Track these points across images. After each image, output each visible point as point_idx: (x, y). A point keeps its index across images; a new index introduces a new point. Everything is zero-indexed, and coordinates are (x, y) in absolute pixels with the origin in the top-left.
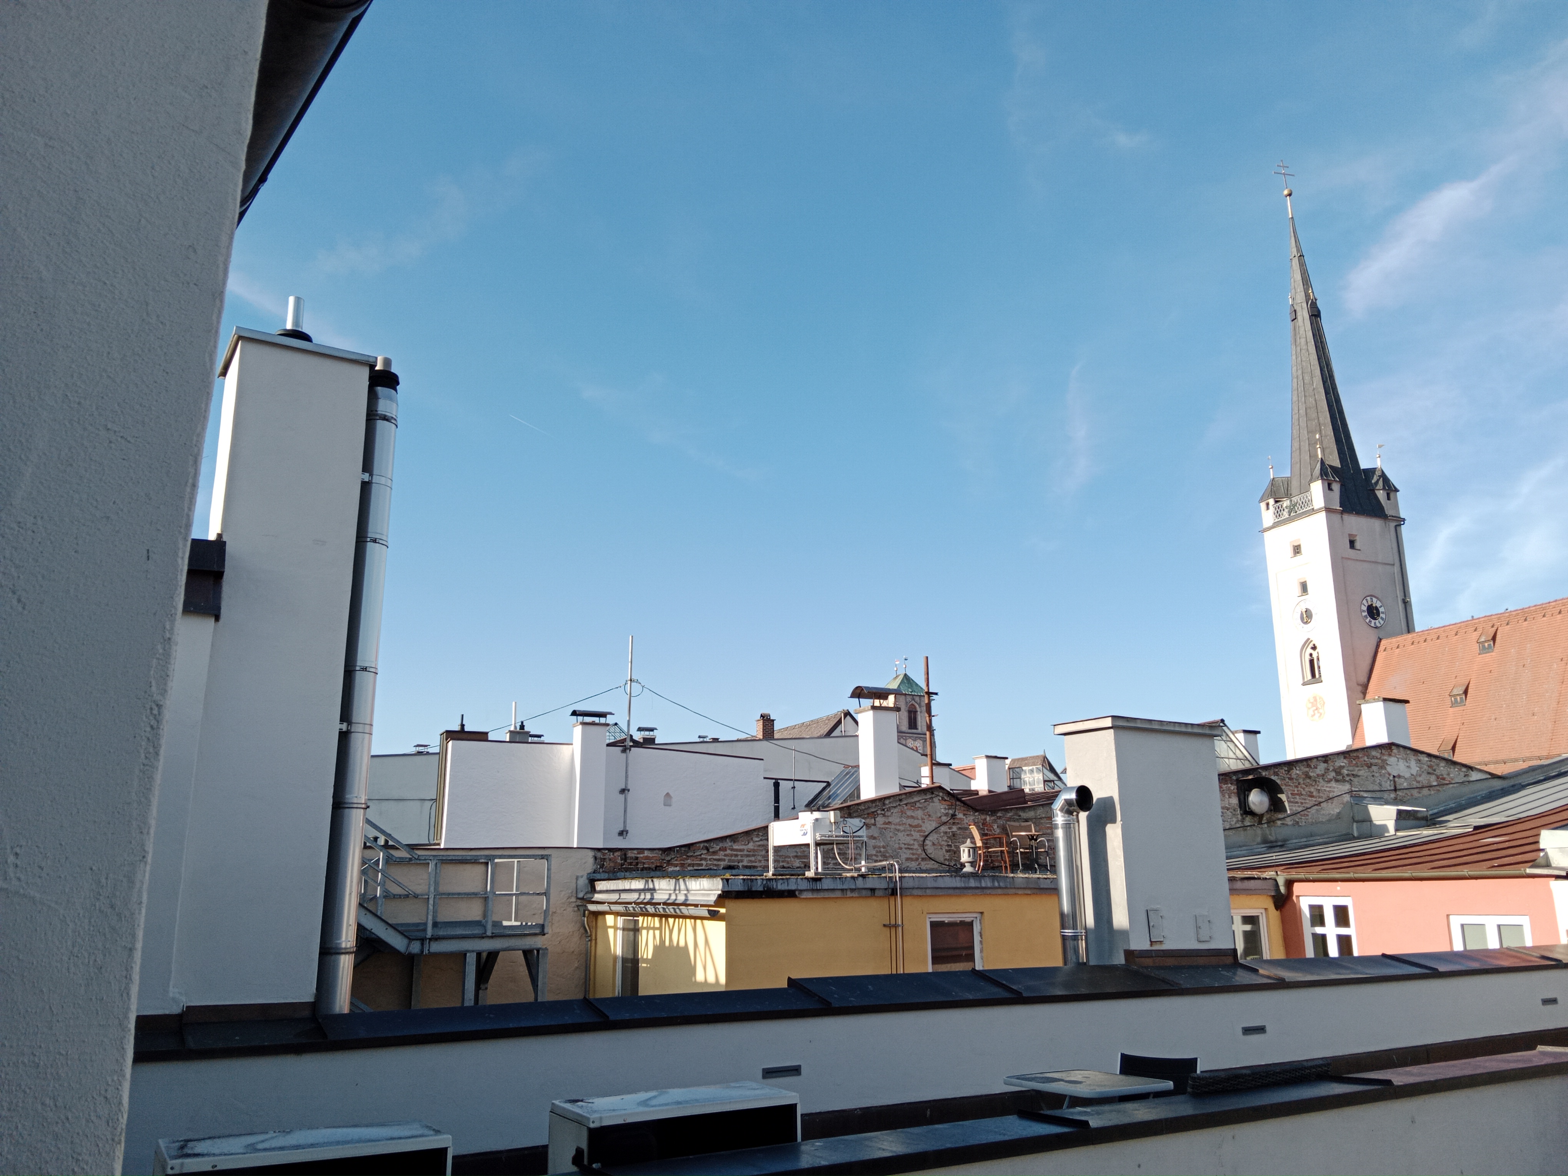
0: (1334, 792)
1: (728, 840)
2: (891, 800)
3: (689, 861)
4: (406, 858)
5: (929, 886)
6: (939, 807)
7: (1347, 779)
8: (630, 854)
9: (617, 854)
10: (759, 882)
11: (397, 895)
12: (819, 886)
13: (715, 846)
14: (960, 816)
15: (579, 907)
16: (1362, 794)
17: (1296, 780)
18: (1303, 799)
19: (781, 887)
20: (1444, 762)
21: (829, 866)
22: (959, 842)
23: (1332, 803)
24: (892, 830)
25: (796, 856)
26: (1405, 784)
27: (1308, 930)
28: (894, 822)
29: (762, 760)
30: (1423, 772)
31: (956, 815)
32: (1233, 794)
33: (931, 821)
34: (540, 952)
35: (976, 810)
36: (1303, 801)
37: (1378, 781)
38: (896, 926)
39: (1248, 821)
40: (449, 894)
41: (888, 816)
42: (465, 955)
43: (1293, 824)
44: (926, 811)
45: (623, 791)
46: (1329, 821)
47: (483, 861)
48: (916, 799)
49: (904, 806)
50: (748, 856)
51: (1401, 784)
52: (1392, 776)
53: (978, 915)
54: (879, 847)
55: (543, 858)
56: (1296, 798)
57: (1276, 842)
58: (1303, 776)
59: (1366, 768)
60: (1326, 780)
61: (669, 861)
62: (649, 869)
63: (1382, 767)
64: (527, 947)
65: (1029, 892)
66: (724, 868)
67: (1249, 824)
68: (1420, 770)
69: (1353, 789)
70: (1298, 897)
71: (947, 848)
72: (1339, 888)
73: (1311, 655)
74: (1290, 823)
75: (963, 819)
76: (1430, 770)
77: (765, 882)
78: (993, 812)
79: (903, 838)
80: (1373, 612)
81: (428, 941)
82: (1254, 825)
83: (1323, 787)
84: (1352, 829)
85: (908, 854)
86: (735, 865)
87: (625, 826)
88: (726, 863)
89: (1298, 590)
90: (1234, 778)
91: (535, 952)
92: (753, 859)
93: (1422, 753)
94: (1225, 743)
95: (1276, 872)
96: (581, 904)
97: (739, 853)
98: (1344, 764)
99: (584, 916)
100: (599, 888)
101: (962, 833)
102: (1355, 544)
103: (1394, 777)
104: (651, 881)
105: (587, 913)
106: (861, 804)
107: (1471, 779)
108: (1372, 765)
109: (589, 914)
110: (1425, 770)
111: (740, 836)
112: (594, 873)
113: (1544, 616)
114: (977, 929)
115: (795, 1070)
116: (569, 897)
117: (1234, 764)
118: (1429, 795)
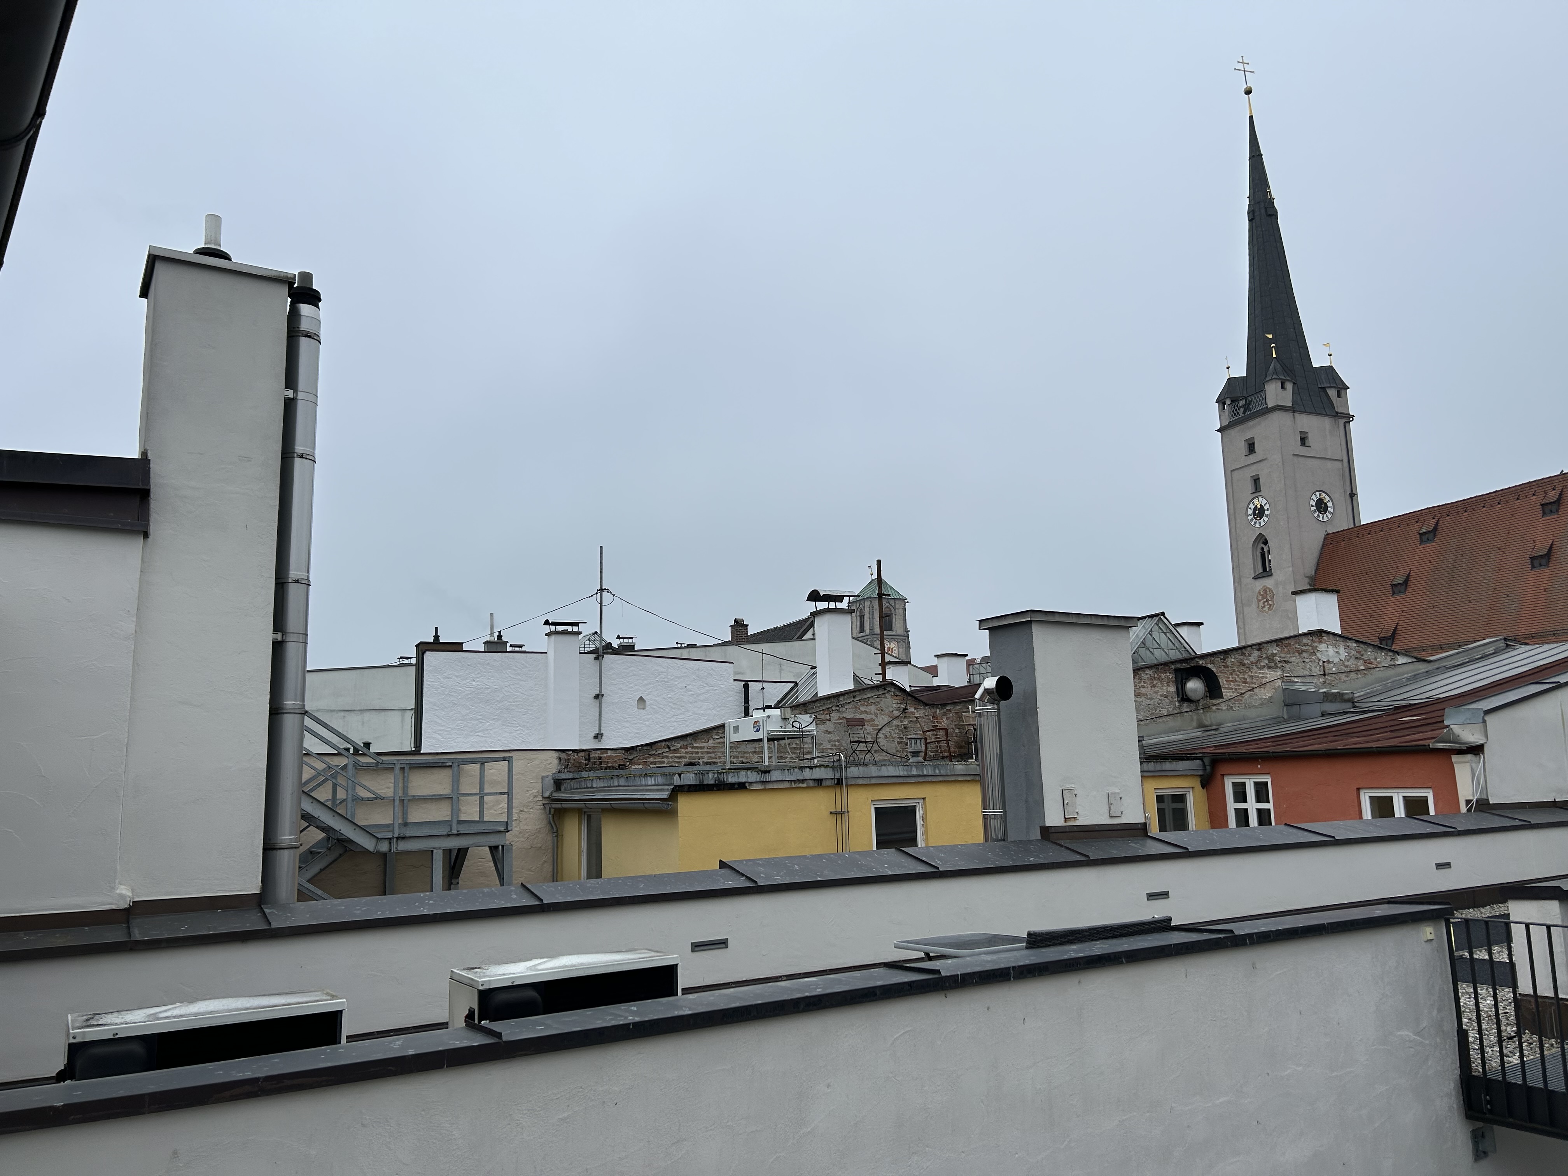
0: (1266, 678)
1: (688, 738)
2: (846, 697)
4: (373, 763)
5: (874, 775)
6: (891, 703)
7: (1279, 665)
8: (593, 755)
9: (580, 754)
10: (711, 775)
11: (365, 798)
12: (768, 778)
13: (676, 744)
14: (911, 709)
15: (545, 805)
16: (1292, 678)
17: (1231, 667)
18: (1239, 686)
19: (731, 779)
20: (1371, 646)
21: (786, 760)
22: (910, 735)
23: (1265, 689)
25: (755, 752)
26: (1334, 669)
27: (1232, 806)
29: (732, 663)
30: (1351, 657)
31: (907, 709)
32: (1171, 683)
33: (883, 715)
34: (505, 848)
35: (926, 704)
36: (1236, 687)
37: (1308, 667)
38: (842, 813)
39: (1185, 707)
40: (414, 796)
41: (843, 712)
42: (432, 851)
43: (1227, 709)
44: (879, 706)
45: (597, 697)
46: (1261, 704)
47: (450, 764)
48: (869, 695)
49: (858, 701)
50: (708, 753)
51: (1330, 669)
52: (1322, 662)
53: (921, 802)
54: (835, 741)
55: (504, 759)
56: (1230, 684)
57: (1211, 726)
58: (1238, 664)
59: (1298, 654)
60: (1260, 666)
61: (632, 759)
62: (613, 768)
63: (1313, 653)
64: (492, 844)
65: (968, 778)
66: (684, 765)
67: (1185, 710)
68: (1348, 656)
69: (1285, 675)
70: (1223, 775)
71: (899, 740)
72: (1259, 766)
73: (1262, 549)
74: (1224, 708)
75: (914, 712)
76: (1358, 655)
77: (716, 776)
78: (944, 705)
79: (856, 732)
80: (1321, 506)
81: (395, 840)
82: (1191, 711)
83: (1256, 673)
84: (1284, 711)
86: (695, 762)
87: (600, 729)
88: (687, 760)
89: (1250, 487)
91: (500, 847)
92: (713, 755)
93: (1350, 639)
94: (1166, 635)
95: (1204, 753)
96: (546, 802)
97: (699, 750)
98: (1276, 651)
99: (550, 813)
100: (563, 787)
101: (913, 726)
102: (1306, 441)
103: (1324, 662)
104: (612, 778)
105: (552, 810)
106: (817, 700)
107: (1397, 663)
108: (1303, 651)
109: (555, 811)
110: (1353, 655)
111: (700, 734)
112: (559, 772)
113: (1484, 507)
114: (919, 813)
115: (723, 944)
116: (535, 797)
117: (1174, 655)
118: (1357, 678)
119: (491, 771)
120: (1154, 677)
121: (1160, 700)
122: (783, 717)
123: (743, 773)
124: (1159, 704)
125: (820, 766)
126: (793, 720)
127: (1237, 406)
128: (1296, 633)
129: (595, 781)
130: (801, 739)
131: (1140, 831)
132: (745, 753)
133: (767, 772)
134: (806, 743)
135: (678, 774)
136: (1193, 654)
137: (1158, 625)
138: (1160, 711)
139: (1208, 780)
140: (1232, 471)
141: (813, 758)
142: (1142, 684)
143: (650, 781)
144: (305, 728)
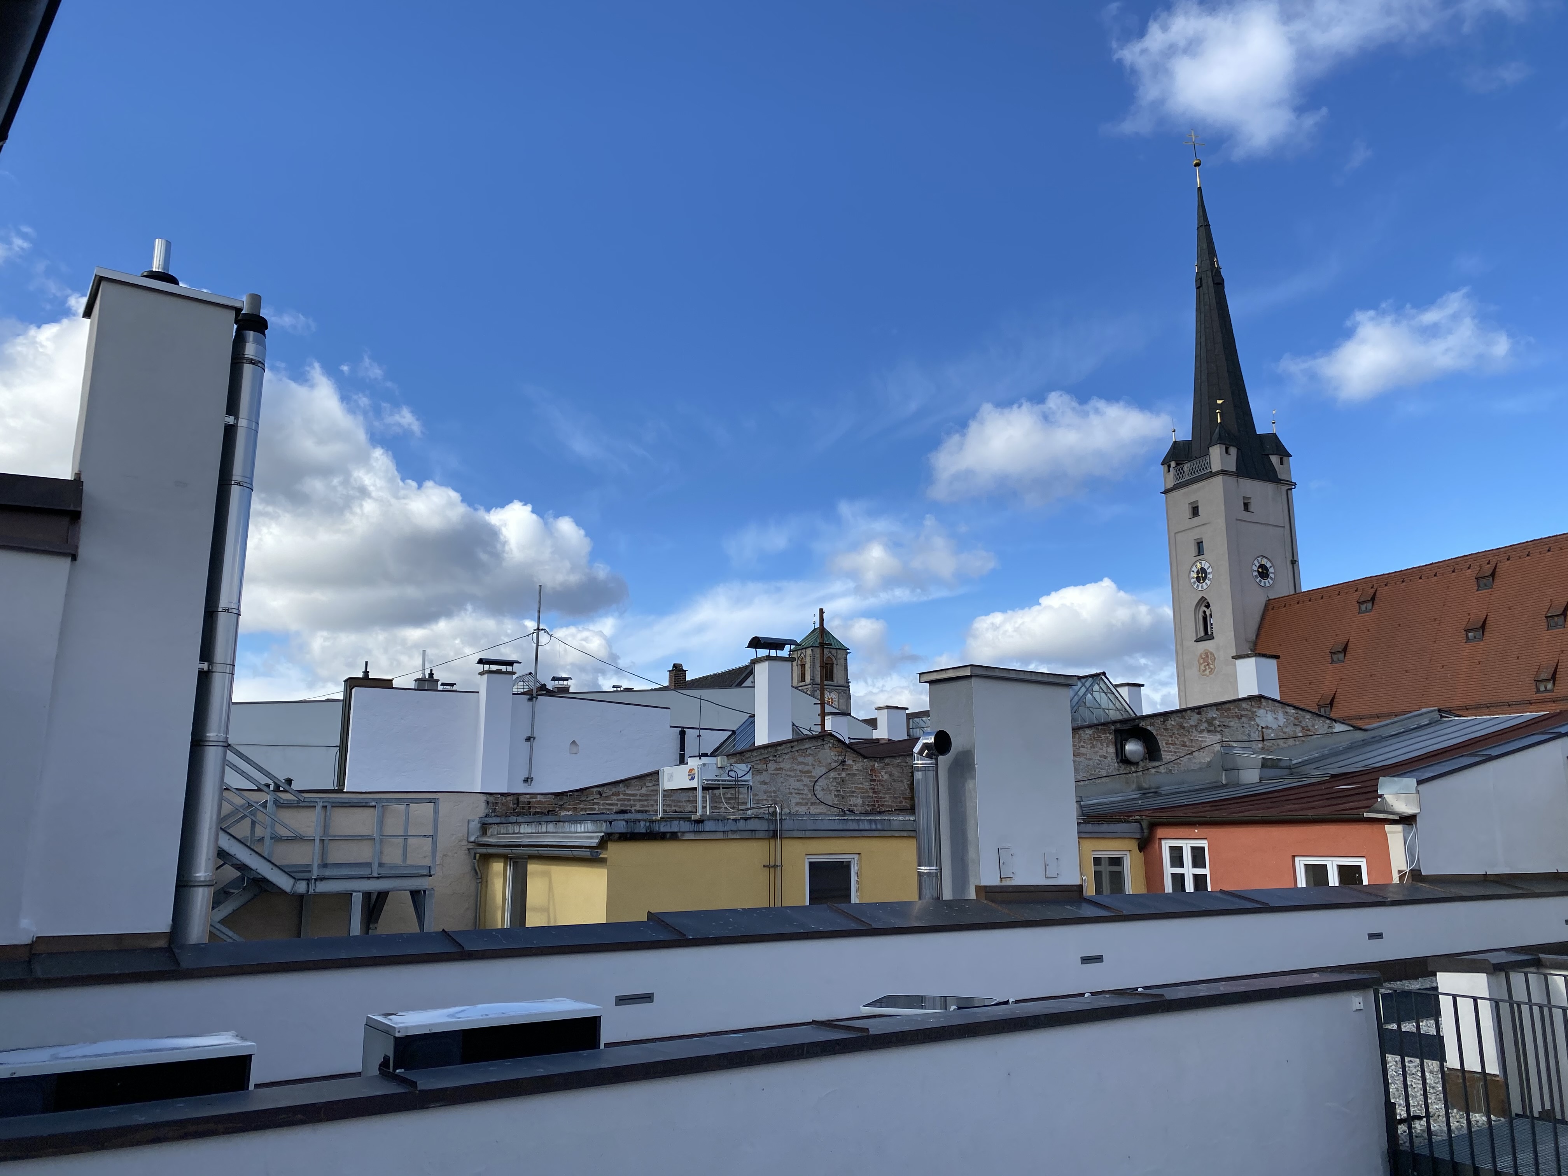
0: (1205, 741)
1: (621, 785)
2: (783, 747)
3: (582, 806)
4: (294, 800)
5: (809, 829)
6: (829, 754)
7: (1219, 729)
8: (522, 799)
9: (509, 798)
10: (642, 823)
11: (285, 837)
12: (701, 827)
13: (608, 791)
14: (850, 762)
15: (470, 850)
16: (1231, 743)
17: (1171, 730)
18: (1177, 748)
19: (662, 829)
20: (1310, 714)
21: (720, 810)
22: (848, 788)
23: (1203, 753)
24: (783, 776)
25: (689, 801)
26: (1272, 735)
27: (1169, 870)
28: (786, 769)
29: (669, 709)
30: (1289, 724)
31: (845, 761)
32: (1111, 744)
33: (820, 767)
34: (426, 892)
35: (865, 757)
36: (1176, 750)
37: (1247, 733)
38: (775, 867)
39: (1125, 769)
40: (335, 836)
41: (779, 762)
42: (351, 894)
43: (1166, 773)
44: (817, 758)
45: (528, 739)
46: (1200, 769)
47: (373, 804)
48: (807, 746)
49: (796, 752)
50: (640, 800)
51: (1268, 735)
52: (1260, 727)
53: (857, 856)
54: (770, 792)
55: (430, 801)
56: (1170, 747)
57: (1149, 789)
58: (1178, 727)
59: (1237, 719)
60: (1199, 730)
61: (562, 805)
62: (542, 813)
63: (1252, 719)
64: (414, 888)
65: (905, 834)
66: (616, 813)
67: (1124, 772)
68: (1287, 722)
69: (1224, 739)
70: (1160, 839)
71: (836, 793)
72: (1196, 831)
73: (1205, 612)
74: (1163, 771)
75: (853, 765)
76: (1296, 722)
77: (648, 824)
78: (882, 758)
79: (793, 783)
80: (1264, 573)
81: (313, 880)
82: (1130, 773)
83: (1196, 736)
84: (1222, 775)
85: (798, 799)
86: (628, 810)
87: (530, 773)
88: (619, 808)
89: (1193, 550)
90: (1113, 727)
91: (422, 892)
92: (646, 803)
93: (1289, 705)
94: (1106, 695)
95: (1142, 816)
96: (471, 847)
97: (632, 798)
98: (1216, 715)
99: (475, 858)
100: (490, 832)
101: (851, 779)
102: (1249, 506)
103: (1262, 728)
104: (540, 824)
105: (478, 855)
106: (754, 750)
107: (1335, 731)
108: (1242, 716)
109: (480, 856)
110: (1292, 721)
111: (633, 781)
112: (486, 817)
113: (1420, 578)
114: (854, 869)
115: (648, 998)
116: (460, 841)
117: (1114, 715)
118: (1295, 745)
119: (416, 812)
120: (1094, 738)
121: (1099, 760)
122: (719, 766)
123: (676, 822)
124: (1098, 765)
125: (757, 817)
126: (729, 769)
127: (1182, 469)
128: (1236, 698)
129: (522, 826)
130: (737, 789)
131: (1074, 893)
132: (679, 801)
133: (700, 821)
134: (742, 794)
135: (609, 822)
136: (1135, 716)
137: (1098, 685)
138: (1099, 771)
139: (1146, 843)
140: (1175, 533)
141: (748, 809)
142: (1082, 743)
143: (580, 828)
144: (225, 763)
